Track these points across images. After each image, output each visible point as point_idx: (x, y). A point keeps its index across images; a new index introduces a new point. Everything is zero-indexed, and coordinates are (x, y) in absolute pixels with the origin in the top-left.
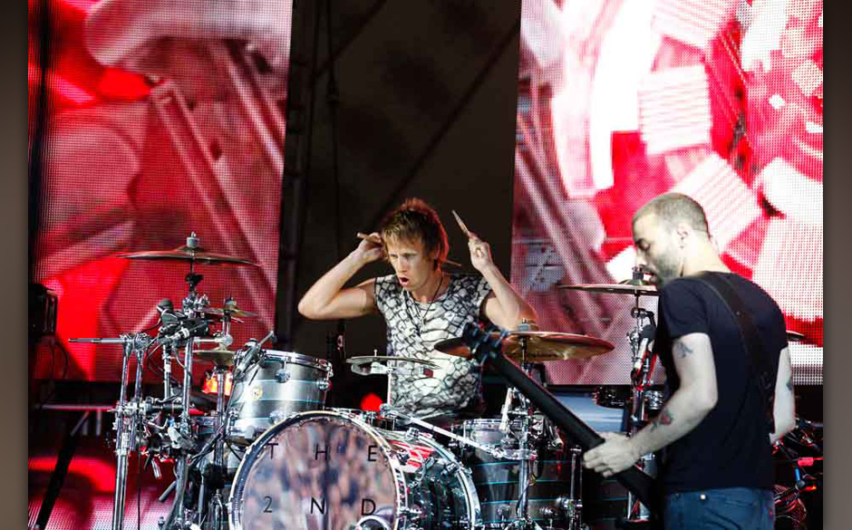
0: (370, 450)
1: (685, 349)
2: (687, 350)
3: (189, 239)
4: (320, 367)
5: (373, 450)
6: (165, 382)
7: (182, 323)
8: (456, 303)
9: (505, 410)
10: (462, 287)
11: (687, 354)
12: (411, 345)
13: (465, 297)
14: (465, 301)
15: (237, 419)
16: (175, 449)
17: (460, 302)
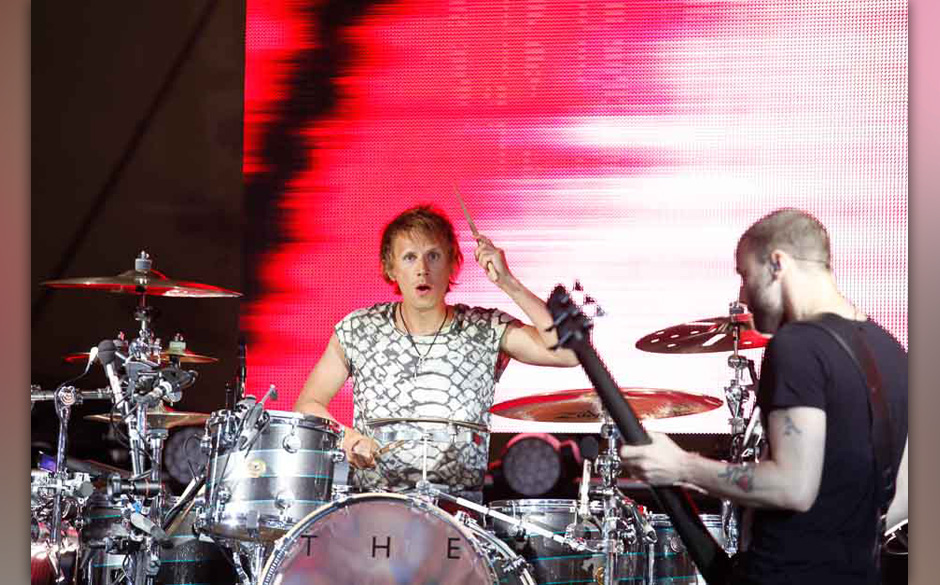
0: (449, 543)
1: (791, 426)
2: (793, 427)
3: (137, 260)
4: (332, 431)
5: (454, 543)
6: (132, 452)
7: (160, 375)
8: (463, 344)
9: (584, 489)
10: (471, 324)
11: (793, 432)
12: (392, 400)
13: (476, 335)
14: (477, 341)
15: (228, 501)
16: (134, 542)
17: (468, 342)
